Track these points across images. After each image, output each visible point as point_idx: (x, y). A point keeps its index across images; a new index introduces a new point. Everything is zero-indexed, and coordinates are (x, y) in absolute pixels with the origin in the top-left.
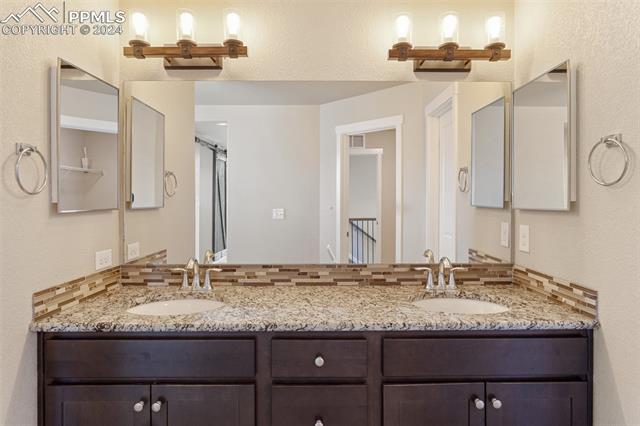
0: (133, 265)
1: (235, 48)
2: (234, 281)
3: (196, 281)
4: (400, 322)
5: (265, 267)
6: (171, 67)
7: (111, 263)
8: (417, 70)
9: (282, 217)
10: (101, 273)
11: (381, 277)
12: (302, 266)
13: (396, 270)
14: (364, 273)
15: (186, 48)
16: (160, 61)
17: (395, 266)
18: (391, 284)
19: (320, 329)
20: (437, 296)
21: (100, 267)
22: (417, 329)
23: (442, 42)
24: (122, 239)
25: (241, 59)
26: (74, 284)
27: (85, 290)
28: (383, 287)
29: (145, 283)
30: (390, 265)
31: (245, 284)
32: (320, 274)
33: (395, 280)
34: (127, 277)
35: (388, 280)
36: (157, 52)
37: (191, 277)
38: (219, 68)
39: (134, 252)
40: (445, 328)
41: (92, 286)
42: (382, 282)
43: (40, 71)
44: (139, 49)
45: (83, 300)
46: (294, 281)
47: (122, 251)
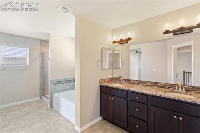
0: (115, 78)
1: (129, 39)
2: (130, 83)
3: (123, 81)
4: (154, 94)
5: (136, 80)
6: (120, 44)
7: (111, 77)
8: (174, 35)
9: (156, 71)
10: (109, 78)
11: (163, 86)
12: (144, 81)
13: (167, 85)
14: (158, 84)
15: (121, 40)
16: (118, 43)
17: (167, 84)
18: (166, 88)
19: (138, 92)
20: (177, 93)
21: (109, 77)
22: (158, 96)
23: (180, 27)
24: (113, 73)
25: (131, 41)
26: (105, 80)
27: (106, 81)
28: (164, 89)
29: (116, 81)
30: (166, 83)
31: (132, 83)
32: (148, 83)
33: (167, 87)
34: (113, 80)
35: (165, 87)
36: (117, 42)
37: (122, 81)
38: (127, 42)
39: (115, 76)
40: (165, 97)
41: (108, 80)
42: (164, 87)
43: (100, 50)
44: (114, 42)
45: (106, 82)
46: (142, 84)
47: (113, 76)
